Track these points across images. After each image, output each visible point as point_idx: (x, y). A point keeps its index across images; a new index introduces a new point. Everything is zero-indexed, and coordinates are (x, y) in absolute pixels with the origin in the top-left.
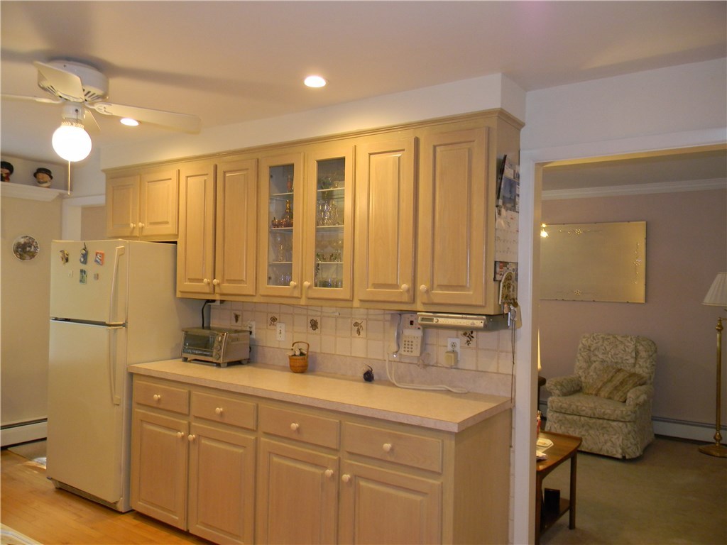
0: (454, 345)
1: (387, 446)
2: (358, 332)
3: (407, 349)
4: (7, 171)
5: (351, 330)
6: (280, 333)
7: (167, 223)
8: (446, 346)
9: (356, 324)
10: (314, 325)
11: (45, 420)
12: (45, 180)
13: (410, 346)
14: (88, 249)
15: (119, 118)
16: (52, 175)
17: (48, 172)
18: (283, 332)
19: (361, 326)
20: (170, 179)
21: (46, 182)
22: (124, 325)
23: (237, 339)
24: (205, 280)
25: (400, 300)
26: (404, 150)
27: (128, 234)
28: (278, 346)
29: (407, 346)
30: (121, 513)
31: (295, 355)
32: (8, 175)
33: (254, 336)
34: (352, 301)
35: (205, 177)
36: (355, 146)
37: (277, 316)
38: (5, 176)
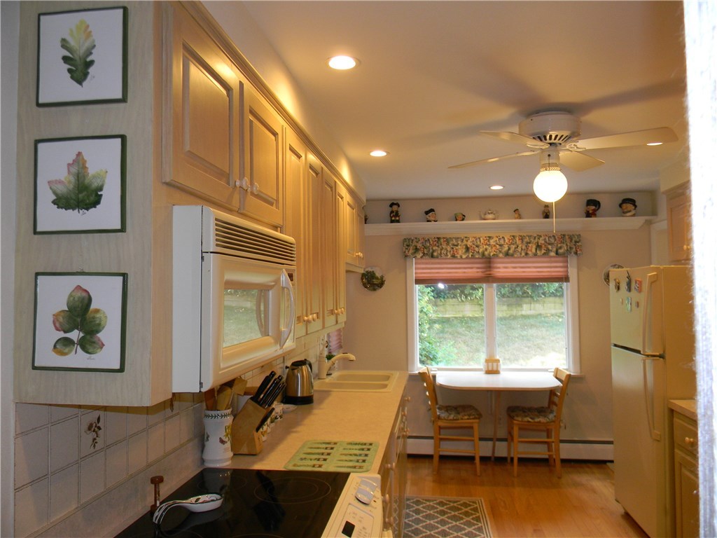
4: (594, 207)
11: (611, 443)
12: (629, 209)
14: (631, 277)
16: (637, 204)
17: (632, 202)
21: (630, 211)
22: (662, 356)
27: (684, 257)
32: (595, 211)
38: (591, 212)
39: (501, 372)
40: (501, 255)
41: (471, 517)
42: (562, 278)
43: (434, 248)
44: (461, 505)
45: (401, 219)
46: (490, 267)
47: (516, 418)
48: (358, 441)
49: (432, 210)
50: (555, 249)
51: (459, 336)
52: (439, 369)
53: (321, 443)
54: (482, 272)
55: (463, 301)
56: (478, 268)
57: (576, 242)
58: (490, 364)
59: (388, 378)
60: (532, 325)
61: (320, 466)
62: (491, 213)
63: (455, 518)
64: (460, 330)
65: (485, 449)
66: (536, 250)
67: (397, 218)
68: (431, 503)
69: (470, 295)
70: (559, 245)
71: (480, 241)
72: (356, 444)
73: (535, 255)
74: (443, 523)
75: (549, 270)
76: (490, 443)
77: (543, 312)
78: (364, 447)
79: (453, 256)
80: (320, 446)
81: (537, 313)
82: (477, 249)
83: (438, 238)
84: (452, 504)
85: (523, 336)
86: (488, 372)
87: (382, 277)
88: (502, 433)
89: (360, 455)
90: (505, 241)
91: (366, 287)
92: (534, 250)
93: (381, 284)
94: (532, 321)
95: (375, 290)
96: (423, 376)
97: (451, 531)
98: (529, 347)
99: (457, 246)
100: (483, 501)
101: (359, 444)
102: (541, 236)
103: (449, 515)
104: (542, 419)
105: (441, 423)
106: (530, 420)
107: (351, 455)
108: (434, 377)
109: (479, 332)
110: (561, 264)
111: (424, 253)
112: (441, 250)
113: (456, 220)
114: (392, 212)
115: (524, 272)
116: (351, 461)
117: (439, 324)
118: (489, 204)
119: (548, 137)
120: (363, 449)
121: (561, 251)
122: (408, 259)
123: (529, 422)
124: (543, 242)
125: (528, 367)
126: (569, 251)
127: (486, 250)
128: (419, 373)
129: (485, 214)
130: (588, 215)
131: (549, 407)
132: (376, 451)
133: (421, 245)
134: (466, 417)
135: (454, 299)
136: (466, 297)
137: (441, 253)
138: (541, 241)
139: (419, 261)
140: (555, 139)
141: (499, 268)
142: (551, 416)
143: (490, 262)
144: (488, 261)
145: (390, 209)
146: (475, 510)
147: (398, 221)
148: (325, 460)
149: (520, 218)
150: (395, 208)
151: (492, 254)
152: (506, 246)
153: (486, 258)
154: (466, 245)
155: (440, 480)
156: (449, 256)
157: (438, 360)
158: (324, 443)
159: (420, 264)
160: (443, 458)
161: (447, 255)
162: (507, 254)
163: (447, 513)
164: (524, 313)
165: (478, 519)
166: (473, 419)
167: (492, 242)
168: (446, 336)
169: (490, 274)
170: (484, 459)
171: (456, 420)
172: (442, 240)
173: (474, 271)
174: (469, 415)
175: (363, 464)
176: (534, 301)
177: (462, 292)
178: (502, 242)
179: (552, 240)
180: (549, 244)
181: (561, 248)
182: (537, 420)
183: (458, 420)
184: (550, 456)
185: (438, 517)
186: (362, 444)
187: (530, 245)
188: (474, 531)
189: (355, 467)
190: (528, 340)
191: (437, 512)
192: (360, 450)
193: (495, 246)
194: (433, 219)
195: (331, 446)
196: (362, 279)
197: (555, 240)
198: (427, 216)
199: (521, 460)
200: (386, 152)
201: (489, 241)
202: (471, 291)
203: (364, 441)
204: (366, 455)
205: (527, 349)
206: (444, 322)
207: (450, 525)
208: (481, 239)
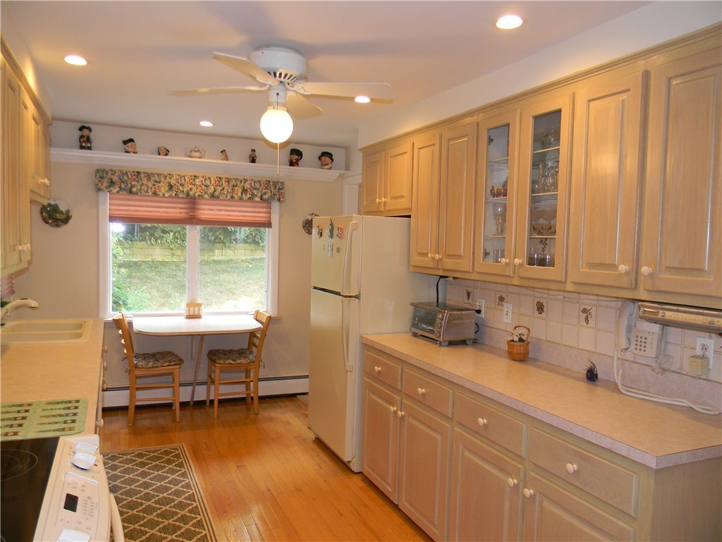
0: (704, 348)
1: (571, 467)
2: (587, 321)
3: (638, 347)
4: (296, 157)
5: (579, 318)
6: (507, 314)
7: (403, 197)
8: (694, 349)
9: (585, 311)
10: (540, 308)
11: (307, 377)
12: (327, 162)
13: (643, 344)
14: (334, 224)
15: (353, 99)
16: (333, 158)
17: (330, 155)
18: (510, 313)
19: (590, 313)
20: (406, 153)
21: (328, 164)
22: (357, 297)
23: (459, 318)
24: (430, 255)
25: (618, 285)
26: (628, 90)
27: (375, 209)
28: (504, 329)
29: (639, 343)
30: (353, 472)
31: (513, 341)
32: (297, 160)
33: (483, 315)
34: (565, 283)
35: (432, 148)
36: (574, 94)
37: (504, 296)
38: (294, 161)
39: (203, 316)
40: (206, 196)
41: (174, 464)
42: (265, 223)
43: (133, 183)
44: (162, 453)
45: (93, 145)
46: (194, 208)
47: (218, 361)
48: (60, 399)
49: (131, 140)
50: (260, 195)
51: (149, 281)
52: (135, 316)
53: (9, 406)
54: (186, 213)
55: (152, 244)
56: (181, 208)
57: (280, 189)
58: (192, 309)
59: (80, 326)
60: (224, 270)
61: (15, 434)
62: (198, 151)
63: (156, 468)
64: (150, 275)
65: (185, 395)
66: (242, 194)
67: (89, 145)
68: (129, 457)
69: (161, 238)
70: (264, 191)
71: (185, 180)
72: (58, 403)
73: (241, 199)
74: (144, 474)
75: (253, 214)
76: (190, 388)
77: (233, 258)
78: (69, 405)
79: (155, 194)
80: (9, 409)
81: (228, 258)
82: (181, 188)
83: (138, 173)
84: (152, 454)
85: (215, 282)
86: (189, 317)
87: (68, 212)
88: (203, 376)
89: (67, 415)
90: (211, 182)
91: (47, 223)
92: (239, 194)
93: (66, 219)
94: (223, 266)
95: (58, 226)
96: (118, 323)
97: (153, 482)
98: (221, 292)
99: (159, 182)
100: (184, 446)
101: (62, 402)
102: (247, 180)
103: (150, 466)
104: (243, 361)
105: (138, 372)
106: (232, 362)
107: (54, 416)
108: (130, 324)
109: (170, 277)
110: (264, 210)
111: (121, 188)
112: (141, 185)
113: (159, 154)
114: (82, 137)
115: (229, 215)
116: (57, 423)
117: (125, 268)
118: (196, 141)
119: (278, 75)
120: (69, 408)
121: (265, 197)
122: (100, 193)
123: (231, 364)
124: (249, 186)
125: (222, 310)
126: (272, 197)
127: (191, 189)
128: (114, 320)
129: (191, 152)
130: (292, 164)
131: (248, 348)
132: (86, 408)
133: (117, 179)
134: (166, 364)
135: (143, 242)
136: (156, 241)
137: (141, 189)
138: (247, 186)
139: (115, 196)
140: (285, 77)
141: (203, 209)
142: (251, 357)
143: (194, 203)
144: (192, 201)
145: (79, 133)
146: (178, 456)
147: (89, 148)
148: (20, 425)
149: (227, 160)
150: (86, 132)
151: (197, 195)
152: (212, 187)
153: (191, 198)
154: (170, 183)
155: (135, 431)
156: (150, 194)
157: (129, 306)
158: (14, 406)
159: (115, 199)
160: (139, 408)
161: (147, 192)
162: (213, 196)
163: (148, 464)
164: (215, 258)
165: (181, 465)
166: (174, 365)
167: (198, 182)
168: (134, 280)
169: (194, 216)
170: (184, 405)
171: (155, 367)
172: (142, 175)
173: (177, 211)
174: (170, 362)
175: (73, 425)
176: (226, 247)
177: (152, 235)
178: (208, 182)
179: (258, 185)
180: (255, 189)
181: (265, 194)
182: (238, 361)
183: (158, 367)
184: (247, 394)
185: (138, 470)
186: (66, 402)
187: (236, 188)
188: (178, 478)
189: (63, 430)
190: (220, 285)
191: (136, 465)
192: (64, 409)
193: (200, 186)
194: (132, 150)
195: (24, 408)
196: (41, 213)
197: (261, 185)
198: (126, 147)
199: (221, 401)
200: (86, 60)
201: (194, 181)
202: (162, 234)
203: (68, 398)
204: (75, 414)
205: (219, 294)
206: (131, 266)
207: (152, 476)
208: (186, 178)
